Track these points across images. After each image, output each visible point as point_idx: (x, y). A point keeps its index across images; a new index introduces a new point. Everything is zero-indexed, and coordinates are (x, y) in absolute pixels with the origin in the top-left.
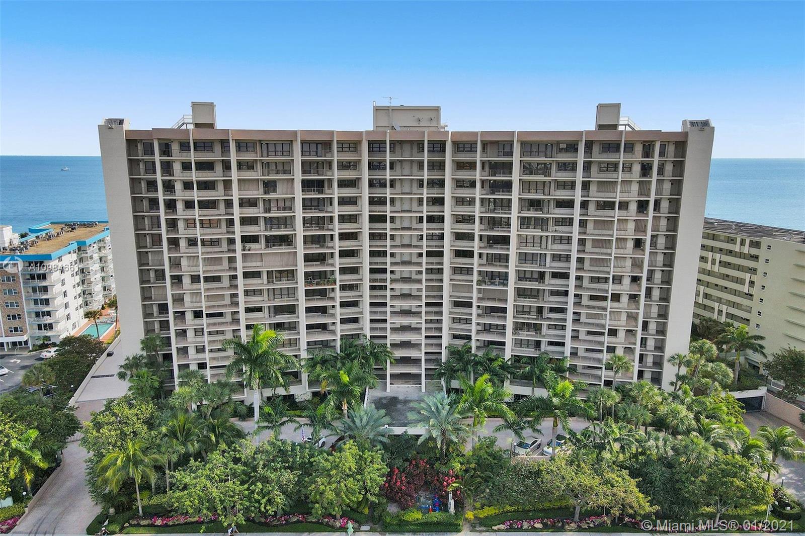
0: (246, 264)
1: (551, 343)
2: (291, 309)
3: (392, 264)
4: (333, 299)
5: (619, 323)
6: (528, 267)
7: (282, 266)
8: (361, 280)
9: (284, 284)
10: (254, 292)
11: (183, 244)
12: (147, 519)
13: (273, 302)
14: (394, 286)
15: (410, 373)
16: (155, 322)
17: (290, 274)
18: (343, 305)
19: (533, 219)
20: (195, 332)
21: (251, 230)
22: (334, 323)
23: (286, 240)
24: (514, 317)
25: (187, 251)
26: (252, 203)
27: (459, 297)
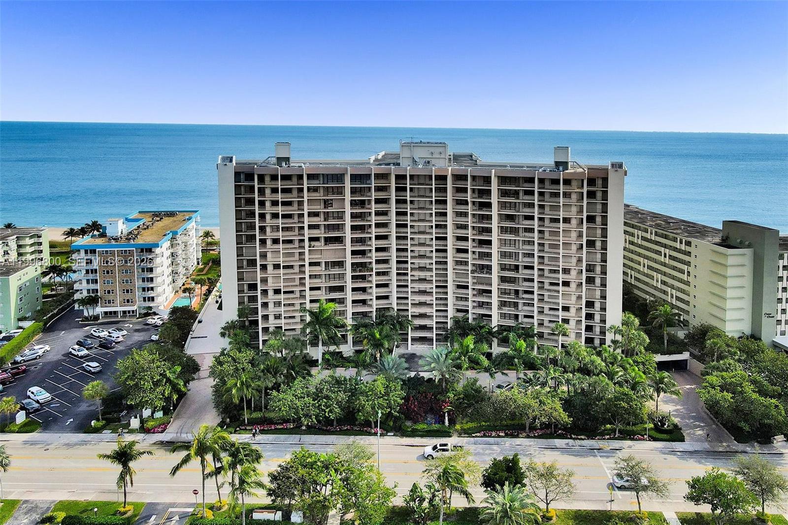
0: (311, 257)
1: (526, 316)
2: (341, 289)
3: (412, 257)
4: (370, 282)
5: (570, 302)
6: (507, 261)
7: (336, 258)
8: (390, 268)
9: (336, 271)
10: (315, 276)
11: (269, 242)
12: (251, 426)
13: (329, 283)
14: (414, 273)
15: (426, 337)
16: (245, 297)
17: (340, 264)
18: (378, 286)
19: (509, 228)
20: (275, 304)
21: (315, 233)
22: (371, 299)
23: (339, 240)
24: (498, 296)
25: (272, 247)
26: (316, 214)
27: (460, 282)
